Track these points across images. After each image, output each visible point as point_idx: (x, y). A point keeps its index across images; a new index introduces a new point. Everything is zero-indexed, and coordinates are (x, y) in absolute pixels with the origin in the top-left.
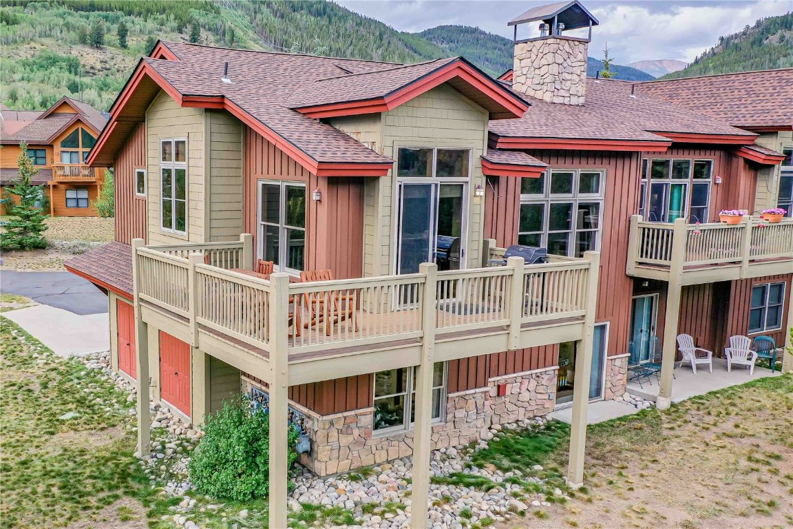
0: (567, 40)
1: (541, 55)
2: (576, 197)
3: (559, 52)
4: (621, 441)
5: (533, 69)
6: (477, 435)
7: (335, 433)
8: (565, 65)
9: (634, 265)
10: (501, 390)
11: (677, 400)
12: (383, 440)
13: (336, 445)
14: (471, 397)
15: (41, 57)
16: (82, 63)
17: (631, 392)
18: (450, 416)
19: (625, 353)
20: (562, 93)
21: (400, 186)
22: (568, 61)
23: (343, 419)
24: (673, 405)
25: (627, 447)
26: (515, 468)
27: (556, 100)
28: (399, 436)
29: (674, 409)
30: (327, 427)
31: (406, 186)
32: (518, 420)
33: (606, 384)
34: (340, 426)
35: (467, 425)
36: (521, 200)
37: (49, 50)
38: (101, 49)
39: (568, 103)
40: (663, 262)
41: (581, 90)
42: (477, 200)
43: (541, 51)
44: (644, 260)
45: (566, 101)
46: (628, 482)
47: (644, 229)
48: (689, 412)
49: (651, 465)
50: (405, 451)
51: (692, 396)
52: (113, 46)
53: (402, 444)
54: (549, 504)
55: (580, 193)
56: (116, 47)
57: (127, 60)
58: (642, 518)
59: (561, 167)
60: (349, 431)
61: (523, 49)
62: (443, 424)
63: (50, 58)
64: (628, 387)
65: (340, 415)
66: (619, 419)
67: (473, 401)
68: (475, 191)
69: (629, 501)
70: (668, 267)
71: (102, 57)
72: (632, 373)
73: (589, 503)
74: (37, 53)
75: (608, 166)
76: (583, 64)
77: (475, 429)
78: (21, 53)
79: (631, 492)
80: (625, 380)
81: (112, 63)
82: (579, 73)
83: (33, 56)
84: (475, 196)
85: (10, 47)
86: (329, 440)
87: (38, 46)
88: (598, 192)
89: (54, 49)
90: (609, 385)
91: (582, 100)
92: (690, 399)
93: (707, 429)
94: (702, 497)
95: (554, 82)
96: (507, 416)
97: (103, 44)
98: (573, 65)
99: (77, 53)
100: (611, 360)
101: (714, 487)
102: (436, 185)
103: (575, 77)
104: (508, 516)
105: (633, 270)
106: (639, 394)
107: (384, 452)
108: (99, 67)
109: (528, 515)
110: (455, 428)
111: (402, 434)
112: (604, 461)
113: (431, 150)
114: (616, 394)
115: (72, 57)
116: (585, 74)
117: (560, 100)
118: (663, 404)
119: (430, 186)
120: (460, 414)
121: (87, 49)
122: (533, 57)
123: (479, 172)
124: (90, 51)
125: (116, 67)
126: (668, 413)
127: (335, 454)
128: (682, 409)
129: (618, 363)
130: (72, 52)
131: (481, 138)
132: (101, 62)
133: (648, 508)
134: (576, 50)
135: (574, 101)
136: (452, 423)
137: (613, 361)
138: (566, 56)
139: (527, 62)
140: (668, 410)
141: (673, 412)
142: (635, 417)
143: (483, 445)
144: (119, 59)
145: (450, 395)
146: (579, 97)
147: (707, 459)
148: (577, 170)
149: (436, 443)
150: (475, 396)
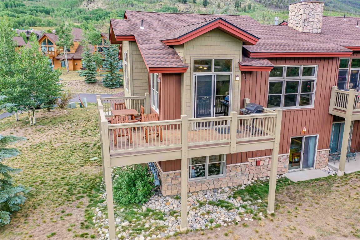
0: (312, 2)
1: (299, 10)
2: (300, 78)
3: (307, 8)
4: (309, 191)
5: (296, 17)
6: (242, 182)
7: (170, 179)
8: (310, 14)
9: (332, 109)
10: (258, 163)
11: (347, 173)
12: (193, 183)
13: (170, 184)
14: (239, 166)
15: (164, 8)
16: (179, 10)
17: (330, 166)
18: (228, 174)
19: (328, 148)
20: (308, 27)
21: (195, 76)
22: (312, 12)
23: (173, 174)
24: (345, 174)
25: (309, 195)
26: (249, 200)
27: (305, 31)
28: (202, 181)
29: (345, 177)
30: (166, 176)
31: (198, 76)
32: (267, 176)
33: (316, 162)
34: (172, 176)
35: (237, 178)
36: (269, 80)
37: (167, 5)
38: (186, 4)
39: (312, 32)
40: (344, 109)
41: (319, 26)
42: (237, 82)
43: (299, 8)
44: (336, 107)
45: (311, 31)
46: (297, 213)
47: (337, 93)
48: (352, 179)
49: (315, 205)
50: (205, 187)
51: (357, 171)
52: (191, 2)
53: (203, 185)
54: (252, 220)
55: (303, 76)
56: (192, 3)
57: (196, 8)
58: (292, 232)
59: (293, 65)
60: (177, 179)
61: (292, 7)
62: (224, 177)
63: (167, 8)
64: (329, 164)
65: (171, 172)
66: (316, 180)
67: (240, 168)
68: (236, 78)
69: (292, 222)
70: (345, 112)
71: (186, 7)
72: (331, 157)
73: (271, 222)
74: (162, 7)
75: (319, 64)
76: (321, 13)
77: (241, 180)
78: (156, 7)
79: (295, 218)
80: (327, 160)
81: (190, 9)
82: (318, 18)
83: (161, 8)
84: (235, 80)
85: (153, 4)
86: (167, 182)
87: (163, 4)
88: (314, 76)
89: (168, 4)
90: (318, 162)
91: (319, 31)
92: (355, 172)
93: (355, 188)
94: (328, 225)
95: (304, 23)
96: (261, 174)
97: (187, 2)
98: (315, 14)
99: (177, 6)
100: (320, 151)
101: (339, 220)
102: (215, 75)
103: (316, 20)
104: (230, 224)
105: (331, 111)
106: (332, 167)
107: (194, 188)
108: (185, 11)
109: (239, 225)
110: (230, 179)
111: (203, 181)
112: (294, 200)
113: (211, 60)
114: (322, 167)
115: (175, 7)
116: (322, 18)
117: (308, 31)
118: (340, 174)
119: (211, 76)
120: (233, 173)
121: (181, 4)
122: (296, 11)
123: (238, 69)
124: (182, 5)
125: (191, 11)
126: (341, 178)
127: (170, 188)
128: (349, 177)
129: (323, 153)
130: (175, 6)
131: (239, 53)
132: (186, 9)
133: (298, 227)
134: (317, 7)
135: (315, 31)
136: (229, 177)
137: (320, 152)
138: (311, 10)
139: (294, 13)
140: (342, 177)
141: (344, 178)
142: (324, 179)
143: (243, 188)
144: (192, 8)
145: (227, 166)
146: (318, 29)
147: (345, 205)
148: (301, 66)
149: (221, 185)
150: (241, 166)
